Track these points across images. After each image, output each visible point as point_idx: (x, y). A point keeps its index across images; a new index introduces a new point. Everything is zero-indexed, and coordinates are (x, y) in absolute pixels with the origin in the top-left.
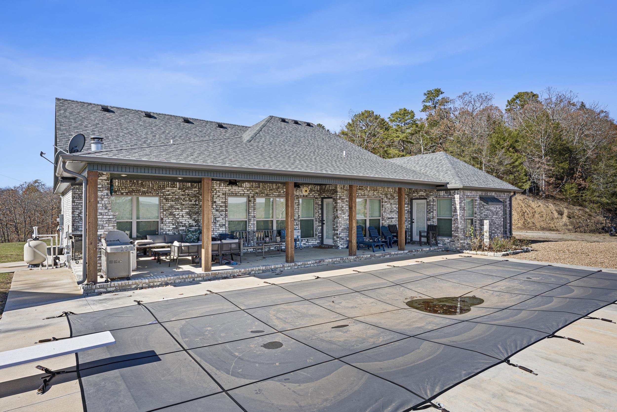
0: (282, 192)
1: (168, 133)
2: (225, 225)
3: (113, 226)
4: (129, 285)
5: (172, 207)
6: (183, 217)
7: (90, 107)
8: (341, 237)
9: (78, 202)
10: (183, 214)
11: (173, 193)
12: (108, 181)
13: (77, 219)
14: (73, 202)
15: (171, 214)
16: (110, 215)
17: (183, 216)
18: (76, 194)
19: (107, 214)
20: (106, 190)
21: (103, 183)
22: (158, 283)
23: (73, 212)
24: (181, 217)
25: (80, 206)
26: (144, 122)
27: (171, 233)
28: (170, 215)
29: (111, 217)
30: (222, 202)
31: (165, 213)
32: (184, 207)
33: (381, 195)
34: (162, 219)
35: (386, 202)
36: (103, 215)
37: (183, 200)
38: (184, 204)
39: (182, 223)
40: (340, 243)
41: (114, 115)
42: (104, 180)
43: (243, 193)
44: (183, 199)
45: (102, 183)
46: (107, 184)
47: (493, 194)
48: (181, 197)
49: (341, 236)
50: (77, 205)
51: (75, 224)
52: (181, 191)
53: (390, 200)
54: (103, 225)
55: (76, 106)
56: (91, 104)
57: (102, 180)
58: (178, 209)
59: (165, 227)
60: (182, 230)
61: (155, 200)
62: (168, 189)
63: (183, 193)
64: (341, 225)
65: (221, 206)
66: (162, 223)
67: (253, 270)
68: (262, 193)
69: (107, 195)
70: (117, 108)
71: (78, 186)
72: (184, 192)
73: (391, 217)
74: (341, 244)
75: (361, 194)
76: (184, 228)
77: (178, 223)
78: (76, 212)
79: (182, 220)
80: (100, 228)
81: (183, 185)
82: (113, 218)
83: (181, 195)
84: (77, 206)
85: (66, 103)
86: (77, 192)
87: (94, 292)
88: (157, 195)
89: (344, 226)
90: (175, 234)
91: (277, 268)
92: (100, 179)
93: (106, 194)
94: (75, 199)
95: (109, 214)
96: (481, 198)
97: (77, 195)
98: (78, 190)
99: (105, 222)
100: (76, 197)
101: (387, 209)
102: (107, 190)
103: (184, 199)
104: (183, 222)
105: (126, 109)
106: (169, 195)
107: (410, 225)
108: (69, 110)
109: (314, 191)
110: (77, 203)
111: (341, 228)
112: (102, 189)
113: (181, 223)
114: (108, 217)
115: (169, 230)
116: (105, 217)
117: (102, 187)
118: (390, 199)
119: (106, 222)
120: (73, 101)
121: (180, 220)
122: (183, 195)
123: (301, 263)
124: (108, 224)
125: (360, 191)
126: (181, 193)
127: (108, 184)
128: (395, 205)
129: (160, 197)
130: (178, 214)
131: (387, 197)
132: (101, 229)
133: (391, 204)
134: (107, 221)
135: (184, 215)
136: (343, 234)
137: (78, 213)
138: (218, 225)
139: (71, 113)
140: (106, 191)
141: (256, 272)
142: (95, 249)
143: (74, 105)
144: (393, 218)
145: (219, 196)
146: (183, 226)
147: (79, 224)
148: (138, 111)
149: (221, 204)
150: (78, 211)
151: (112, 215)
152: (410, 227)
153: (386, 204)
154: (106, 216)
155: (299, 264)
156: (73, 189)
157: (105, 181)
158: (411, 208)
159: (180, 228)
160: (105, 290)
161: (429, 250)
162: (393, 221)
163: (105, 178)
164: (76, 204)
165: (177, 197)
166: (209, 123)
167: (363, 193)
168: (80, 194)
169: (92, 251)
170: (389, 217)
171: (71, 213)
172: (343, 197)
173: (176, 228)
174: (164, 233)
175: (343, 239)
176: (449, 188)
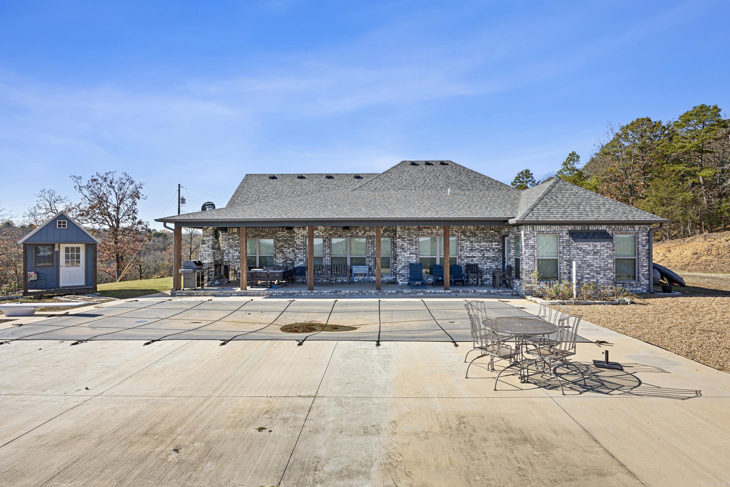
0: (355, 233)
2: (303, 260)
4: (194, 293)
5: (282, 246)
8: (401, 274)
11: (283, 236)
15: (282, 251)
17: (290, 253)
22: (210, 294)
26: (294, 183)
27: (281, 265)
28: (280, 252)
29: (210, 253)
30: (301, 242)
31: (277, 250)
33: (455, 233)
34: (275, 255)
35: (463, 240)
40: (400, 279)
41: (275, 181)
43: (319, 234)
47: (604, 228)
49: (400, 272)
53: (470, 238)
58: (286, 247)
59: (277, 260)
60: (289, 263)
61: (271, 241)
62: (279, 233)
64: (401, 262)
65: (300, 246)
66: (275, 257)
67: (274, 293)
68: (336, 234)
73: (471, 256)
74: (401, 281)
75: (427, 232)
76: (291, 262)
77: (286, 258)
88: (271, 238)
89: (405, 263)
90: (284, 266)
91: (295, 293)
96: (572, 234)
101: (465, 247)
103: (291, 240)
106: (280, 237)
107: (501, 266)
108: (248, 182)
109: (389, 231)
111: (401, 265)
113: (289, 258)
115: (280, 263)
116: (207, 253)
118: (469, 236)
122: (289, 237)
123: (317, 291)
125: (425, 230)
127: (213, 232)
128: (478, 243)
129: (274, 239)
130: (286, 251)
131: (465, 235)
133: (472, 242)
136: (403, 271)
138: (298, 260)
141: (277, 295)
144: (474, 257)
145: (298, 238)
146: (290, 260)
149: (300, 244)
152: (502, 267)
153: (464, 242)
155: (315, 292)
158: (503, 246)
159: (288, 262)
160: (180, 294)
161: (488, 292)
162: (474, 261)
165: (286, 239)
167: (430, 231)
170: (468, 255)
172: (404, 236)
173: (285, 261)
174: (277, 265)
175: (403, 276)
176: (510, 223)
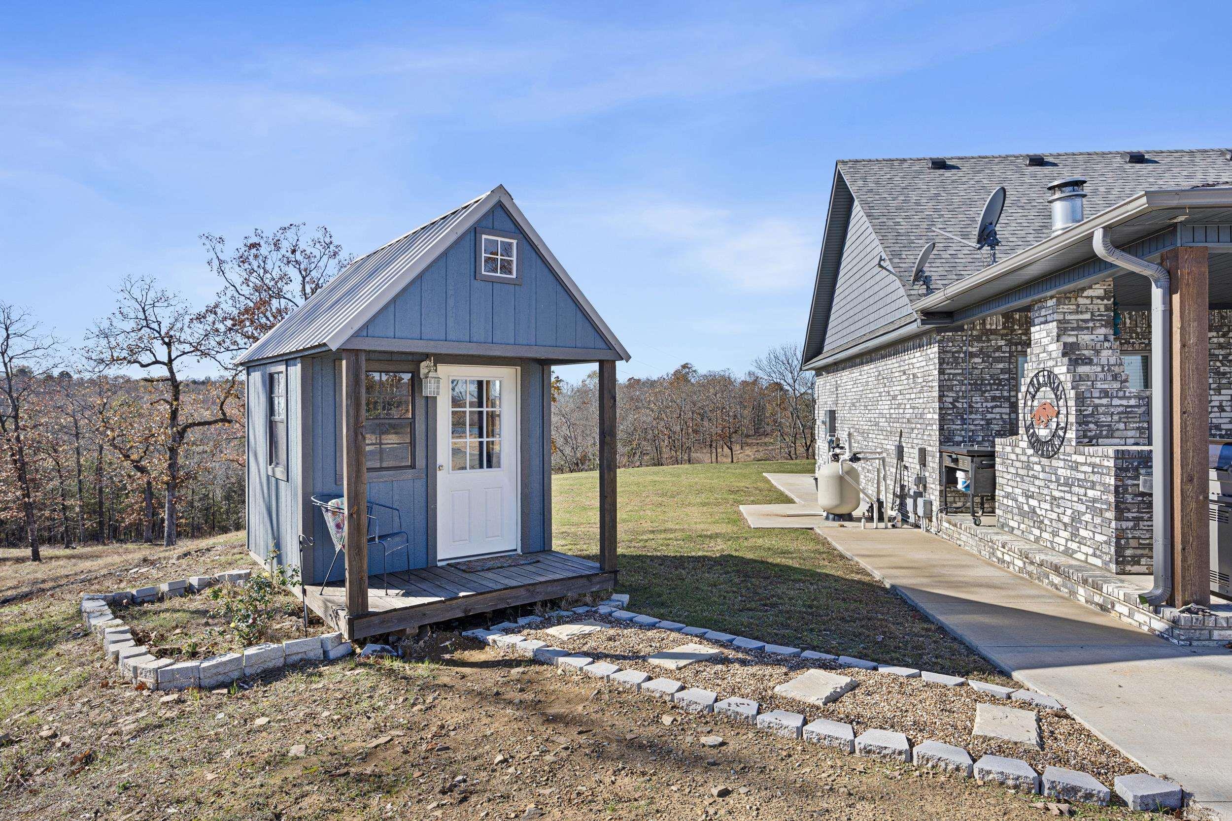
1: (1108, 193)
3: (1138, 428)
6: (1224, 411)
7: (905, 165)
9: (952, 371)
10: (1221, 402)
12: (1109, 300)
13: (949, 414)
14: (941, 372)
16: (1129, 398)
18: (947, 352)
19: (1121, 394)
20: (1102, 326)
21: (1096, 308)
23: (941, 397)
24: (1216, 409)
25: (955, 382)
26: (1034, 176)
29: (1133, 402)
32: (1224, 381)
36: (1112, 398)
37: (1221, 361)
38: (1224, 374)
39: (1221, 430)
41: (961, 174)
42: (1098, 298)
44: (1221, 358)
45: (1091, 307)
46: (1106, 310)
48: (1217, 352)
50: (949, 380)
51: (945, 427)
52: (1214, 334)
54: (1110, 426)
55: (881, 169)
56: (905, 160)
57: (1092, 297)
63: (1222, 340)
69: (1106, 339)
70: (959, 158)
71: (951, 334)
72: (1224, 336)
78: (947, 396)
79: (1220, 421)
80: (1104, 433)
81: (1222, 317)
82: (1138, 406)
83: (1214, 346)
84: (949, 383)
85: (858, 165)
86: (948, 349)
87: (1210, 639)
92: (1087, 297)
93: (1102, 338)
94: (945, 366)
95: (1127, 394)
97: (949, 355)
98: (951, 344)
99: (1116, 418)
100: (946, 360)
102: (1106, 327)
104: (1223, 426)
105: (980, 157)
108: (871, 179)
110: (950, 374)
112: (1091, 324)
114: (1125, 402)
116: (1116, 402)
117: (1092, 320)
119: (1120, 418)
120: (870, 161)
121: (1214, 421)
122: (1221, 346)
124: (1125, 423)
126: (1215, 340)
127: (1107, 308)
132: (1107, 437)
134: (1122, 413)
135: (1224, 404)
137: (951, 400)
139: (877, 183)
140: (1103, 331)
142: (1201, 498)
143: (876, 168)
147: (954, 426)
148: (1007, 156)
150: (951, 394)
151: (1135, 397)
154: (1120, 398)
156: (939, 342)
157: (1099, 301)
163: (1101, 292)
164: (946, 377)
166: (1198, 155)
168: (956, 352)
169: (1193, 505)
171: (937, 400)
